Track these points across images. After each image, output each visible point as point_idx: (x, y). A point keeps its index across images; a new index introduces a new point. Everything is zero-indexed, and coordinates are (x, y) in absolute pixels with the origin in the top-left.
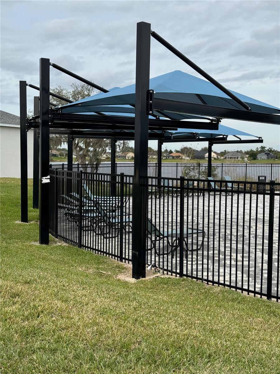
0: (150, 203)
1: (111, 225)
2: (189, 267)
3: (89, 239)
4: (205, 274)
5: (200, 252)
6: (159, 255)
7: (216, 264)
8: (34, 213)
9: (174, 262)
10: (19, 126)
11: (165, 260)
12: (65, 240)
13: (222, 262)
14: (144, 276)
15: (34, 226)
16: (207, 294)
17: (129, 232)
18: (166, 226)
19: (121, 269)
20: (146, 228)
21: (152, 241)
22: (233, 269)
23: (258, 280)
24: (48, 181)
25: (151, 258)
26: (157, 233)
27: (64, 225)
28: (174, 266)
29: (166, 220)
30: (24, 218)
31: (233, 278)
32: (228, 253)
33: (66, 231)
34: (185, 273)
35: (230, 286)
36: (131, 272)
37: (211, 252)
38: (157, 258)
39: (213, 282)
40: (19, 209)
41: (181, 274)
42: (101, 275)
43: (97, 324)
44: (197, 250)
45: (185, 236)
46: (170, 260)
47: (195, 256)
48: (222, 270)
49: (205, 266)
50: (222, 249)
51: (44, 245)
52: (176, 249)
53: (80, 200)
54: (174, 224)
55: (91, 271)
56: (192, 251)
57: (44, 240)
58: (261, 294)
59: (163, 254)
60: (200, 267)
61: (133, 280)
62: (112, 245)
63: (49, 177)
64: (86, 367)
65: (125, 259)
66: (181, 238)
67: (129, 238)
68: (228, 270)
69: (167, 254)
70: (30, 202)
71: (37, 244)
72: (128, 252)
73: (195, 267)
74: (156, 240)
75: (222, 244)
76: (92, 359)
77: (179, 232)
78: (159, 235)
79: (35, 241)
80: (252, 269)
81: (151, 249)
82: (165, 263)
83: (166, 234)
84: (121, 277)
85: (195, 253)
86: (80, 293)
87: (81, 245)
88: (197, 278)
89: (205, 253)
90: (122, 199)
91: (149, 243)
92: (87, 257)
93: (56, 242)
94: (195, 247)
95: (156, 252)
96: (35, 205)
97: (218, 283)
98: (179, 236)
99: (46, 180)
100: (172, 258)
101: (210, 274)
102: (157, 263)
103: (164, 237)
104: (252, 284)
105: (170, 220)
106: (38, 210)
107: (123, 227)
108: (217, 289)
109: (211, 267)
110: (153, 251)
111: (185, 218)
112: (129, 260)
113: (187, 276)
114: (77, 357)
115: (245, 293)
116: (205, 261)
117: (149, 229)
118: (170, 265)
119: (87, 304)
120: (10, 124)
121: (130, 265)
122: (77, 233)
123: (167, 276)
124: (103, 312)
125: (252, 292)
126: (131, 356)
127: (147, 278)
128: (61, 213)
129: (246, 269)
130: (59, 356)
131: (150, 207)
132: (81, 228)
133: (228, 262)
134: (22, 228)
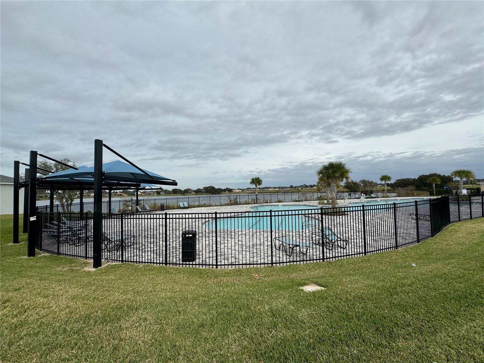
1: (79, 239)
2: (127, 256)
3: (65, 248)
4: (135, 258)
5: (132, 246)
6: (110, 252)
7: (141, 252)
8: (23, 236)
9: (118, 254)
10: (13, 184)
11: (113, 254)
12: (48, 251)
13: (144, 250)
14: (101, 266)
15: (23, 245)
16: (136, 269)
17: (91, 241)
18: (113, 234)
19: (86, 264)
20: (101, 239)
21: (105, 245)
22: (149, 253)
23: (161, 256)
24: (35, 219)
25: (105, 254)
26: (108, 240)
27: (46, 242)
28: (118, 257)
30: (16, 240)
31: (149, 258)
32: (146, 244)
33: (48, 245)
34: (124, 259)
35: (148, 263)
36: (92, 265)
37: (138, 246)
38: (108, 254)
39: (139, 262)
40: (12, 235)
41: (122, 261)
42: (72, 271)
44: (131, 245)
45: (124, 240)
46: (116, 254)
47: (129, 249)
48: (143, 254)
49: (135, 254)
50: (143, 243)
51: (31, 257)
52: (119, 247)
53: (59, 226)
54: (118, 233)
55: (66, 269)
56: (128, 246)
57: (31, 253)
58: (163, 264)
59: (112, 251)
60: (132, 255)
61: (94, 269)
62: (80, 250)
63: (35, 216)
65: (89, 258)
66: (122, 241)
67: (91, 244)
68: (146, 254)
69: (114, 250)
70: (21, 229)
71: (26, 257)
72: (91, 253)
73: (129, 255)
74: (107, 244)
75: (143, 240)
77: (120, 238)
78: (110, 241)
79: (25, 255)
80: (158, 251)
81: (105, 249)
82: (113, 256)
83: (113, 241)
84: (87, 269)
85: (130, 247)
87: (58, 253)
88: (131, 262)
89: (135, 246)
90: (87, 222)
92: (63, 261)
93: (40, 254)
94: (129, 244)
95: (107, 250)
96: (25, 231)
97: (142, 262)
98: (120, 241)
99: (33, 219)
100: (117, 252)
101: (138, 257)
102: (108, 257)
104: (158, 259)
106: (27, 234)
107: (87, 238)
108: (142, 265)
109: (138, 253)
110: (106, 250)
112: (91, 258)
113: (125, 261)
115: (155, 264)
116: (135, 251)
117: (104, 239)
118: (116, 256)
120: (6, 182)
121: (92, 261)
122: (56, 246)
123: (114, 263)
125: (158, 263)
127: (102, 266)
128: (44, 235)
129: (155, 252)
132: (59, 242)
133: (146, 249)
134: (14, 248)
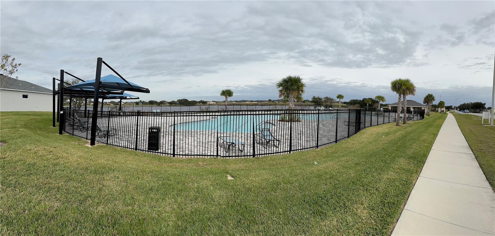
0: (98, 120)
1: (84, 128)
2: (110, 141)
3: (76, 132)
4: (115, 143)
5: (114, 136)
6: (100, 138)
7: (119, 140)
8: (57, 124)
9: (105, 140)
10: (53, 94)
11: (102, 139)
12: (68, 133)
13: (121, 139)
14: (94, 145)
15: (57, 128)
16: (115, 150)
17: (90, 130)
18: (103, 128)
19: (87, 143)
22: (125, 141)
23: (133, 145)
24: (63, 113)
25: (97, 139)
26: (100, 130)
27: (68, 128)
28: (105, 141)
29: (103, 126)
30: (54, 126)
31: (125, 144)
32: (123, 136)
33: (68, 130)
35: (123, 147)
36: (90, 143)
37: (118, 136)
38: (99, 139)
39: (118, 146)
40: (52, 122)
41: (107, 144)
42: (80, 145)
43: (78, 161)
44: (113, 136)
45: (109, 131)
46: (103, 139)
47: (112, 138)
48: (121, 142)
49: (115, 141)
50: (121, 135)
51: (61, 135)
52: (106, 136)
53: (73, 119)
54: (106, 127)
55: (76, 143)
56: (111, 136)
57: (61, 133)
58: (134, 149)
59: (101, 137)
60: (114, 141)
61: (91, 146)
62: (84, 134)
63: (63, 111)
64: (74, 175)
65: (88, 139)
66: (108, 132)
67: (90, 132)
68: (123, 142)
69: (103, 137)
70: (56, 120)
71: (58, 134)
72: (89, 137)
73: (112, 141)
74: (99, 132)
75: (122, 133)
76: (76, 173)
77: (107, 130)
79: (58, 133)
80: (131, 141)
81: (97, 136)
82: (102, 140)
84: (86, 145)
85: (112, 136)
86: (72, 151)
87: (73, 135)
88: (112, 145)
89: (116, 136)
90: (88, 119)
91: (97, 134)
92: (75, 139)
93: (65, 134)
94: (112, 135)
95: (99, 137)
96: (58, 121)
97: (120, 146)
99: (62, 112)
100: (104, 138)
101: (117, 143)
102: (99, 140)
103: (102, 131)
104: (131, 146)
105: (104, 126)
106: (59, 123)
107: (88, 128)
108: (119, 148)
109: (117, 141)
110: (98, 136)
111: (110, 125)
112: (89, 139)
113: (109, 144)
114: (71, 172)
115: (128, 149)
116: (116, 139)
117: (97, 129)
118: (103, 141)
119: (75, 155)
120: (49, 93)
121: (90, 141)
122: (72, 131)
123: (102, 145)
124: (80, 157)
125: (130, 148)
126: (89, 171)
127: (95, 145)
128: (67, 124)
129: (129, 141)
130: (65, 172)
131: (98, 121)
132: (73, 129)
133: (123, 139)
134: (53, 129)
